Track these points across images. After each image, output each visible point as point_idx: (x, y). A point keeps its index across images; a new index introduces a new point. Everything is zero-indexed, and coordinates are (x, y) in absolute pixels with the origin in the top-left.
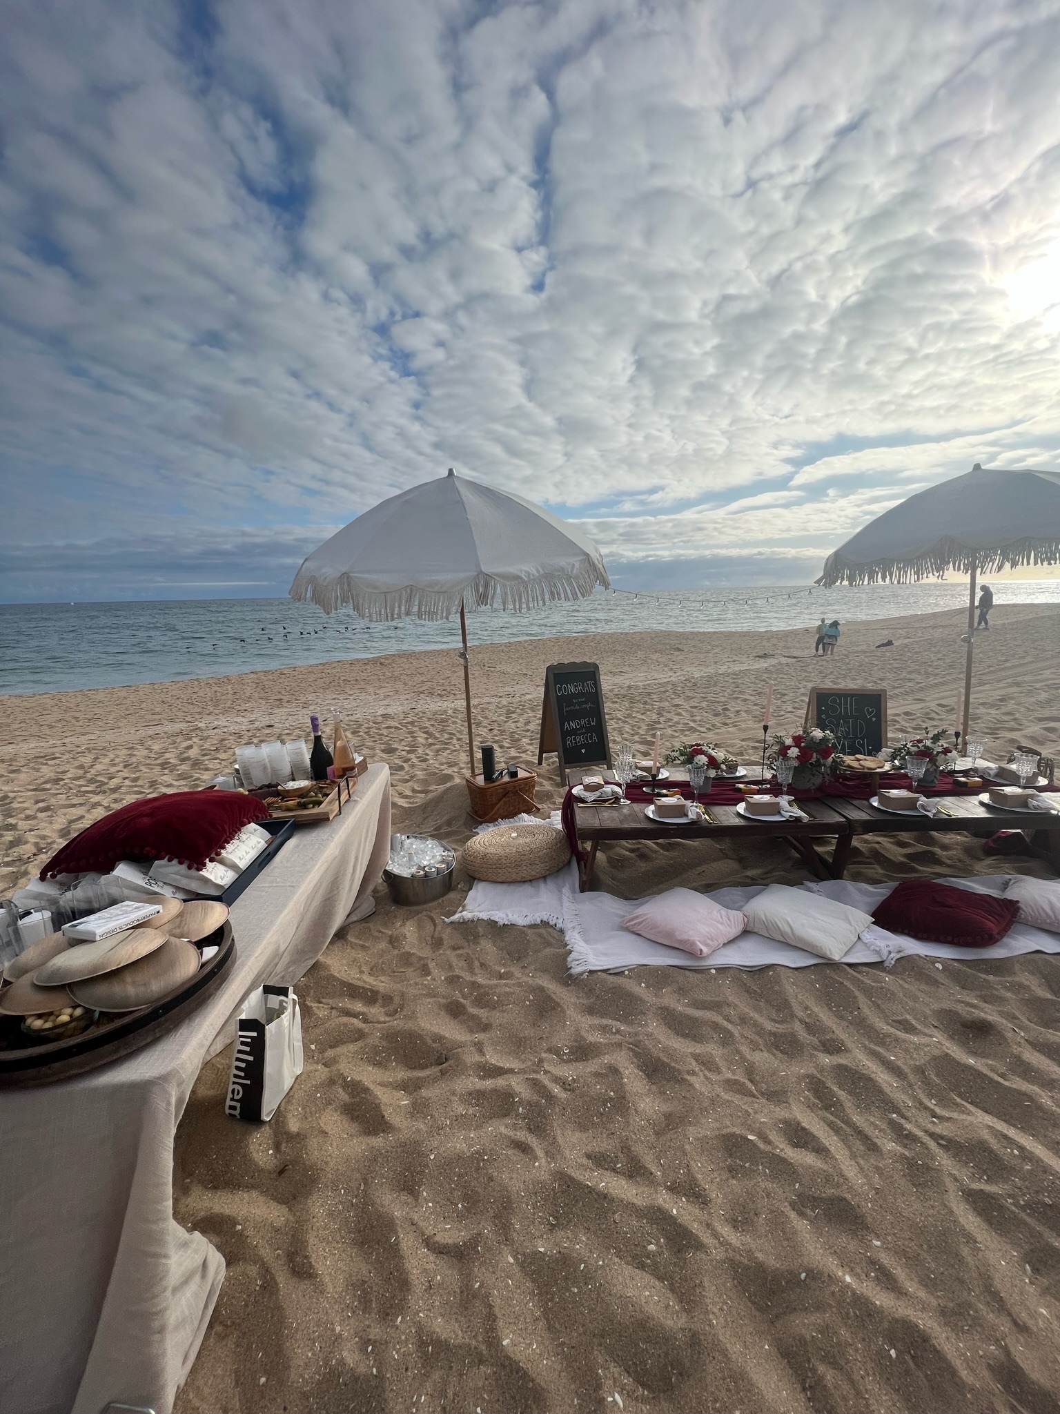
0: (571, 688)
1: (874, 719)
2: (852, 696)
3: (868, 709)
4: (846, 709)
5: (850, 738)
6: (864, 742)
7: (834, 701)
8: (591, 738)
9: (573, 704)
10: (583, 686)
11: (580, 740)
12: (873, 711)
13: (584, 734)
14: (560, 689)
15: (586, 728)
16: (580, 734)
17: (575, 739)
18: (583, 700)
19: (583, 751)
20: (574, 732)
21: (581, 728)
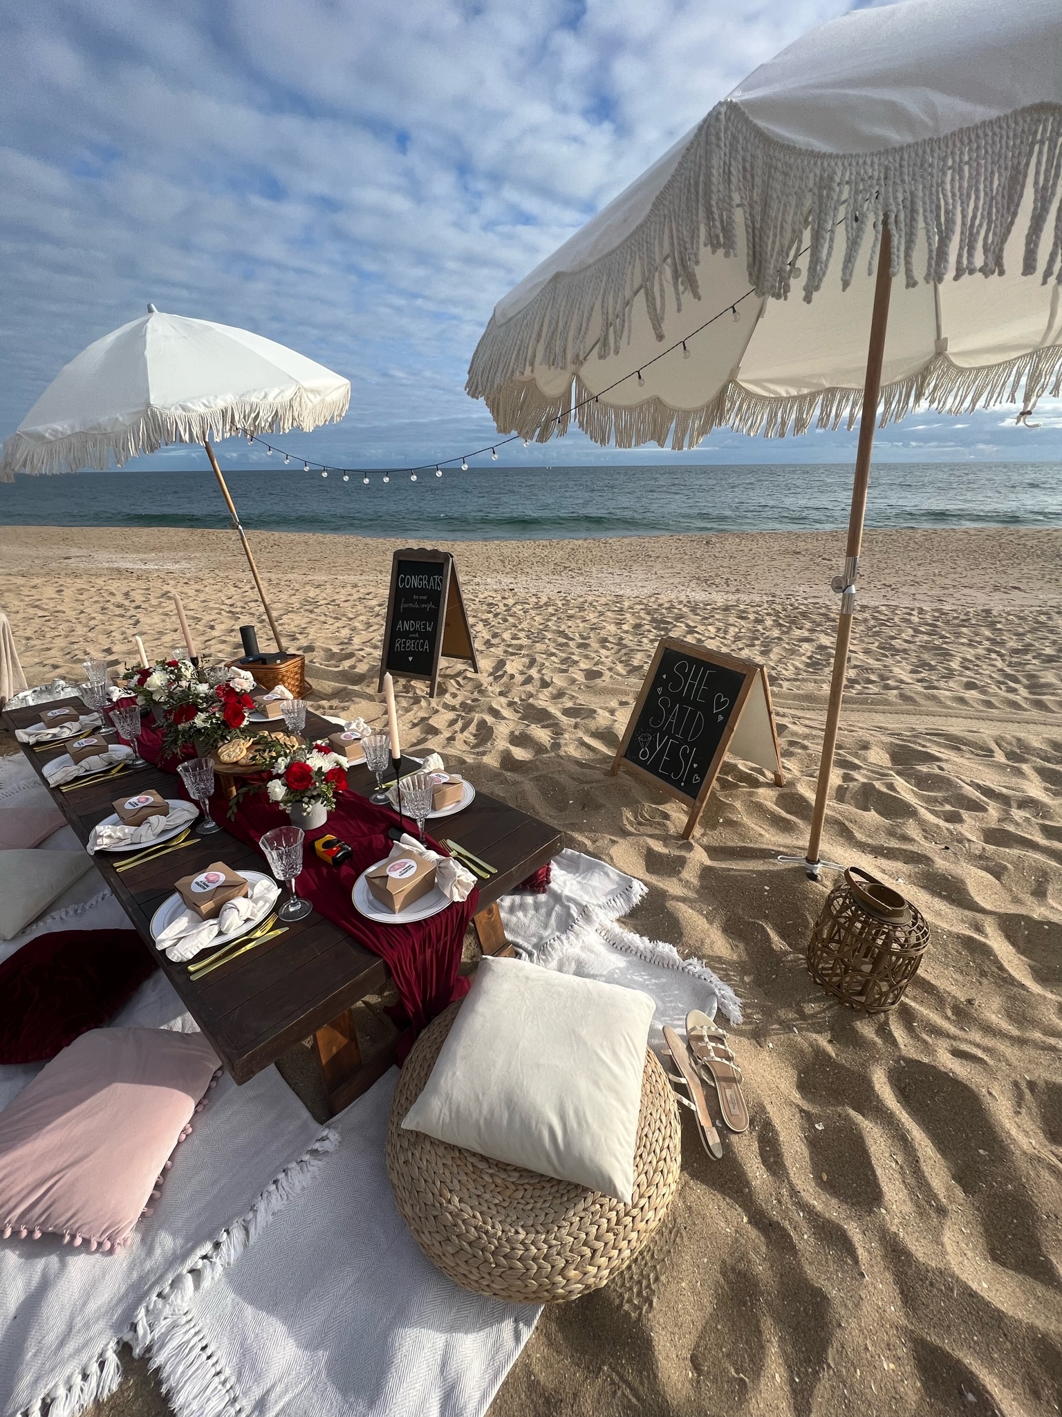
0: (415, 581)
1: (721, 718)
2: (708, 666)
3: (719, 697)
4: (691, 685)
5: (676, 739)
6: (691, 752)
7: (682, 667)
8: (422, 646)
9: (413, 601)
10: (429, 582)
11: (410, 644)
12: (725, 702)
13: (415, 639)
14: (403, 580)
15: (420, 633)
16: (412, 639)
17: (405, 643)
18: (425, 598)
19: (410, 659)
20: (406, 635)
21: (415, 632)
